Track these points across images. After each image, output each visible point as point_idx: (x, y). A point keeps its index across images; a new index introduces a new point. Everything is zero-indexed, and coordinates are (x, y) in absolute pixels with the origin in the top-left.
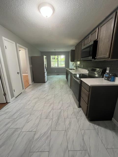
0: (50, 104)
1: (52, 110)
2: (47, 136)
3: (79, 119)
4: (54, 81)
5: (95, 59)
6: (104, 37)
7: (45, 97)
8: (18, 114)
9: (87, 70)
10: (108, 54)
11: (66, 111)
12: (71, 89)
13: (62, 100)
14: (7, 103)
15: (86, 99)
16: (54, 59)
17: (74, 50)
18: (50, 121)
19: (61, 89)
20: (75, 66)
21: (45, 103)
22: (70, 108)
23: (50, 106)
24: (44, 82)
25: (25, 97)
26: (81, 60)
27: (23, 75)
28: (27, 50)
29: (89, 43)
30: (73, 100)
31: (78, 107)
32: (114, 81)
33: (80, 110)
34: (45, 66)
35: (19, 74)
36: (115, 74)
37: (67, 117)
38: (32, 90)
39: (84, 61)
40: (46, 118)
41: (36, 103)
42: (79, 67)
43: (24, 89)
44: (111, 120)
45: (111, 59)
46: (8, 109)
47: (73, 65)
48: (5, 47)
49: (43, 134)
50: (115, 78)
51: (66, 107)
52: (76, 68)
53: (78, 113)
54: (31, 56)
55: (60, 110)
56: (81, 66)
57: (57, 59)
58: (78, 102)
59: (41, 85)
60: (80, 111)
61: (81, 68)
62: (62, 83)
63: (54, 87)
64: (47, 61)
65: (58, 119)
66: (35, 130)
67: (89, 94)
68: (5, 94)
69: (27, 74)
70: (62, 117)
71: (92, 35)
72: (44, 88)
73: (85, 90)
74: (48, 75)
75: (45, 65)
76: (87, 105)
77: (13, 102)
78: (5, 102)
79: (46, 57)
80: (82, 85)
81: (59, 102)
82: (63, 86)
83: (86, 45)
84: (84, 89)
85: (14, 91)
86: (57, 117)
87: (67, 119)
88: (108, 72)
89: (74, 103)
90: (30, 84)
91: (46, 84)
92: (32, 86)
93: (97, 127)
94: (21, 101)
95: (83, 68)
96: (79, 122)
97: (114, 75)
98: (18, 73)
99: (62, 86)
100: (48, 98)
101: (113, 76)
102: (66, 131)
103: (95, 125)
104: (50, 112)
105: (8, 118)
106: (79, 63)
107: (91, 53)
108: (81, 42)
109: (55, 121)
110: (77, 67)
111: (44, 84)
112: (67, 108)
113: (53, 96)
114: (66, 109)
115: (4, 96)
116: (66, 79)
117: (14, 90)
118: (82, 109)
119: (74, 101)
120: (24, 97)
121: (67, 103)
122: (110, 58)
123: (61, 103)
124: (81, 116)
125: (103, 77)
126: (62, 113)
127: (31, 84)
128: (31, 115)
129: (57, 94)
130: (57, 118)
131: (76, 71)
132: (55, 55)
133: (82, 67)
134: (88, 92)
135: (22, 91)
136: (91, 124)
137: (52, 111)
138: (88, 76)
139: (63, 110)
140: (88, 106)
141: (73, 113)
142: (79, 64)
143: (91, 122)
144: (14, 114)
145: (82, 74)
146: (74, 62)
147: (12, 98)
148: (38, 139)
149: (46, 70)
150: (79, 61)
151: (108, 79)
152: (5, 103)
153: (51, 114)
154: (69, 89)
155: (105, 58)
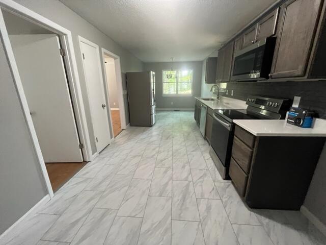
0: (164, 169)
1: (169, 180)
2: (165, 227)
3: (226, 202)
4: (169, 124)
5: (268, 78)
6: (292, 30)
7: (154, 155)
8: (108, 183)
9: (245, 102)
10: (301, 68)
11: (199, 184)
12: (206, 141)
13: (189, 162)
14: (85, 162)
15: (245, 162)
16: (171, 77)
17: (216, 59)
18: (167, 200)
19: (185, 141)
20: (215, 93)
21: (155, 167)
22: (206, 179)
23: (165, 172)
24: (150, 125)
25: (116, 152)
26: (231, 79)
27: (112, 109)
28: (118, 60)
29: (253, 43)
30: (213, 164)
31: (224, 179)
32: (310, 126)
33: (227, 184)
34: (153, 93)
35: (105, 108)
36: (314, 111)
37: (202, 197)
38: (129, 140)
39: (238, 82)
40: (160, 196)
41: (138, 165)
42: (224, 95)
43: (113, 138)
44: (298, 209)
45: (308, 78)
46: (87, 173)
47: (211, 91)
48: (82, 56)
49: (156, 224)
50: (315, 121)
51: (198, 178)
52: (218, 98)
53: (224, 189)
54: (125, 72)
55: (187, 182)
56: (230, 92)
57: (176, 77)
58: (224, 168)
59: (144, 131)
60: (229, 186)
61: (229, 96)
62: (186, 129)
63: (169, 136)
64: (155, 83)
65: (184, 198)
66: (141, 215)
67: (252, 152)
68: (81, 146)
69: (118, 109)
70: (191, 195)
71: (261, 24)
72: (151, 136)
73: (243, 143)
74: (157, 111)
75: (153, 90)
76: (246, 176)
77: (95, 161)
78: (82, 161)
79: (154, 73)
80: (235, 133)
81: (184, 167)
82: (189, 134)
83: (246, 47)
84: (241, 142)
85: (97, 141)
86: (182, 194)
87: (203, 200)
88: (295, 105)
89: (214, 170)
90: (122, 128)
91: (154, 128)
92: (127, 133)
93: (265, 221)
94: (109, 160)
95: (235, 97)
96: (227, 209)
97: (312, 113)
98: (103, 106)
99: (186, 134)
100: (161, 157)
101: (309, 115)
102: (202, 222)
103: (263, 217)
104: (167, 184)
105: (91, 190)
106: (224, 86)
107: (258, 66)
108: (233, 40)
109: (178, 202)
110: (220, 95)
111: (151, 128)
112: (201, 180)
113: (171, 153)
114: (198, 181)
115: (80, 150)
116: (195, 119)
117: (97, 139)
118: (233, 183)
119: (214, 166)
120: (114, 154)
121: (201, 170)
122: (306, 77)
123: (187, 168)
124: (231, 197)
125: (283, 118)
126: (191, 188)
127: (125, 128)
128: (130, 187)
129: (177, 150)
130: (181, 196)
131: (217, 103)
132: (172, 69)
133: (232, 95)
134: (249, 149)
135: (110, 141)
136: (252, 213)
137: (170, 182)
138: (247, 115)
139: (192, 182)
140: (248, 177)
141: (213, 189)
142: (224, 89)
143: (253, 209)
144: (100, 183)
145: (231, 110)
146: (214, 84)
147: (93, 154)
148: (149, 231)
149: (154, 101)
150: (224, 82)
151: (297, 122)
152: (81, 163)
153: (169, 188)
154: (201, 141)
155: (293, 76)
